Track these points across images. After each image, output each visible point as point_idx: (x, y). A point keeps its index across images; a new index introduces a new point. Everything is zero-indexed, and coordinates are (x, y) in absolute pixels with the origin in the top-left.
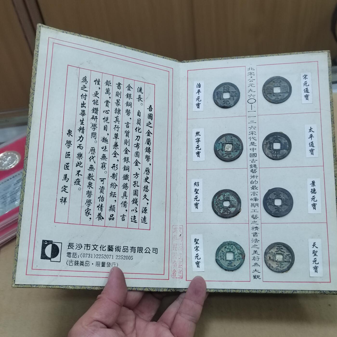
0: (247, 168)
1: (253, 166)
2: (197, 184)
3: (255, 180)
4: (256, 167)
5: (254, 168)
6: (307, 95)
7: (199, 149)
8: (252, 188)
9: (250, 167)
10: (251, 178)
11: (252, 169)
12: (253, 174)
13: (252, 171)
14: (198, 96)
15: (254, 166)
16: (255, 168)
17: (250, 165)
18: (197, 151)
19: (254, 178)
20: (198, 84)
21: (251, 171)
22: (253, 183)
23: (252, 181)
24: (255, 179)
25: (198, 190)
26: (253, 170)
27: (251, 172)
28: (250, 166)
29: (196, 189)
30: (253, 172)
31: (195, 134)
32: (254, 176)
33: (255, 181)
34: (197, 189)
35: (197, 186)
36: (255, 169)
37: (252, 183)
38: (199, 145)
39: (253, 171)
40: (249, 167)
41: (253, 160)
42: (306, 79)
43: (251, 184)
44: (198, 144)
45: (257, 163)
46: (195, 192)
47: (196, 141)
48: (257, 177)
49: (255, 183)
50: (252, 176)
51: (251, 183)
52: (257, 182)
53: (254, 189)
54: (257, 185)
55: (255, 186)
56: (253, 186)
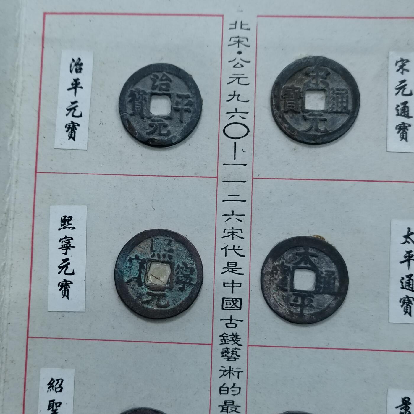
0: (212, 344)
1: (229, 338)
2: (58, 386)
3: (234, 384)
4: (239, 342)
5: (231, 346)
6: (403, 123)
7: (67, 272)
8: (223, 409)
9: (222, 340)
10: (221, 376)
11: (225, 346)
12: (227, 365)
13: (225, 354)
14: (73, 101)
15: (233, 340)
16: (236, 346)
17: (222, 336)
18: (62, 277)
19: (231, 374)
20: (73, 60)
21: (222, 353)
22: (228, 391)
23: (224, 384)
24: (234, 379)
25: (58, 405)
26: (230, 350)
27: (223, 356)
28: (222, 338)
29: (53, 401)
30: (228, 359)
31: (59, 225)
32: (230, 370)
33: (233, 387)
34: (56, 402)
35: (56, 392)
36: (236, 349)
37: (222, 392)
38: (68, 259)
39: (230, 355)
40: (217, 340)
41: (231, 320)
42: (405, 72)
43: (221, 393)
44: (65, 257)
45: (241, 329)
46: (49, 409)
47: (60, 244)
48: (240, 373)
49: (234, 393)
50: (226, 371)
51: (220, 390)
52: (240, 388)
53: (229, 410)
54: (239, 400)
55: (233, 402)
56: (227, 402)
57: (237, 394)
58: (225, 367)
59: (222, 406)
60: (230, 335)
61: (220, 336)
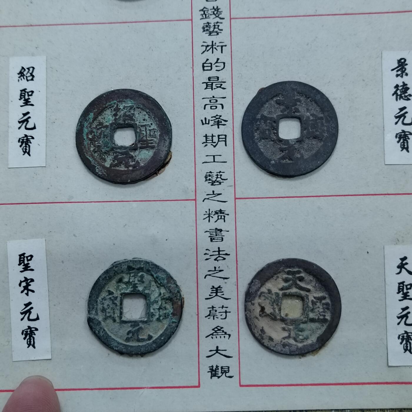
0: (192, 20)
1: (210, 12)
3: (218, 59)
4: (220, 16)
5: (212, 20)
8: (207, 86)
9: (202, 15)
10: (204, 52)
11: (205, 21)
12: (209, 39)
13: (206, 28)
15: (214, 13)
16: (218, 19)
17: (202, 10)
19: (214, 49)
21: (203, 28)
22: (211, 66)
23: (208, 60)
24: (217, 53)
26: (212, 25)
27: (204, 31)
28: (202, 13)
30: (210, 34)
32: (213, 45)
33: (217, 62)
36: (217, 22)
37: (205, 68)
39: (211, 29)
40: (197, 15)
43: (204, 70)
45: (221, 2)
48: (224, 48)
49: (218, 68)
50: (208, 46)
51: (203, 67)
52: (224, 63)
53: (214, 87)
54: (223, 75)
55: (218, 78)
56: (211, 78)
57: (222, 69)
58: (207, 43)
59: (206, 83)
60: (211, 9)
61: (200, 11)
